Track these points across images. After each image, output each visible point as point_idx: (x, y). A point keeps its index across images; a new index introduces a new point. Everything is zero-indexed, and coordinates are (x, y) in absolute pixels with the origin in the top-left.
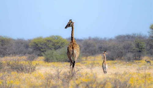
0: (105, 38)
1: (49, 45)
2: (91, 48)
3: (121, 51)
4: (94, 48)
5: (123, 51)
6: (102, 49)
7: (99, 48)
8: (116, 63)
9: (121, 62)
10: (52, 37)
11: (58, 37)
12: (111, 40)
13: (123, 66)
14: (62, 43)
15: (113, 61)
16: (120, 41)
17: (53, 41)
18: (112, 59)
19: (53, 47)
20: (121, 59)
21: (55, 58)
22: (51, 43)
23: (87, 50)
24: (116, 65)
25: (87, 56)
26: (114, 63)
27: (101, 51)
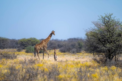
0: (62, 40)
1: (29, 43)
2: (53, 45)
3: (70, 47)
4: (55, 45)
5: (71, 47)
6: (60, 46)
7: (58, 45)
8: (66, 54)
9: (69, 54)
10: (31, 38)
11: (34, 39)
12: (65, 41)
13: (69, 56)
14: (37, 42)
15: (64, 53)
16: (69, 41)
17: (32, 41)
18: (64, 52)
19: (31, 44)
20: (69, 52)
21: (32, 50)
22: (31, 42)
23: (51, 46)
24: (66, 55)
25: (50, 50)
26: (65, 54)
27: (59, 47)
